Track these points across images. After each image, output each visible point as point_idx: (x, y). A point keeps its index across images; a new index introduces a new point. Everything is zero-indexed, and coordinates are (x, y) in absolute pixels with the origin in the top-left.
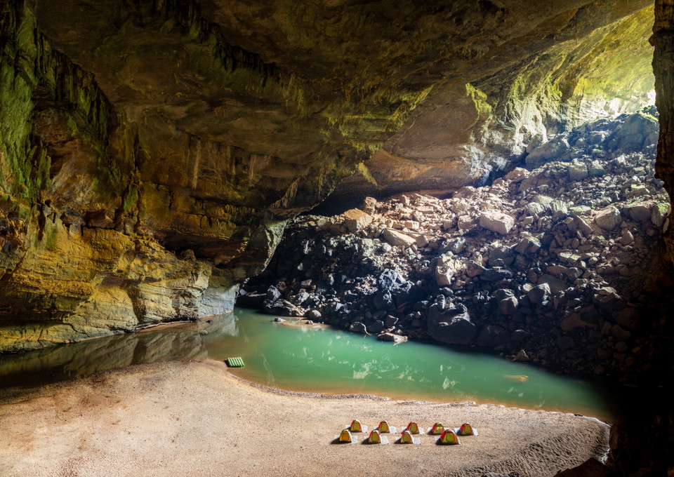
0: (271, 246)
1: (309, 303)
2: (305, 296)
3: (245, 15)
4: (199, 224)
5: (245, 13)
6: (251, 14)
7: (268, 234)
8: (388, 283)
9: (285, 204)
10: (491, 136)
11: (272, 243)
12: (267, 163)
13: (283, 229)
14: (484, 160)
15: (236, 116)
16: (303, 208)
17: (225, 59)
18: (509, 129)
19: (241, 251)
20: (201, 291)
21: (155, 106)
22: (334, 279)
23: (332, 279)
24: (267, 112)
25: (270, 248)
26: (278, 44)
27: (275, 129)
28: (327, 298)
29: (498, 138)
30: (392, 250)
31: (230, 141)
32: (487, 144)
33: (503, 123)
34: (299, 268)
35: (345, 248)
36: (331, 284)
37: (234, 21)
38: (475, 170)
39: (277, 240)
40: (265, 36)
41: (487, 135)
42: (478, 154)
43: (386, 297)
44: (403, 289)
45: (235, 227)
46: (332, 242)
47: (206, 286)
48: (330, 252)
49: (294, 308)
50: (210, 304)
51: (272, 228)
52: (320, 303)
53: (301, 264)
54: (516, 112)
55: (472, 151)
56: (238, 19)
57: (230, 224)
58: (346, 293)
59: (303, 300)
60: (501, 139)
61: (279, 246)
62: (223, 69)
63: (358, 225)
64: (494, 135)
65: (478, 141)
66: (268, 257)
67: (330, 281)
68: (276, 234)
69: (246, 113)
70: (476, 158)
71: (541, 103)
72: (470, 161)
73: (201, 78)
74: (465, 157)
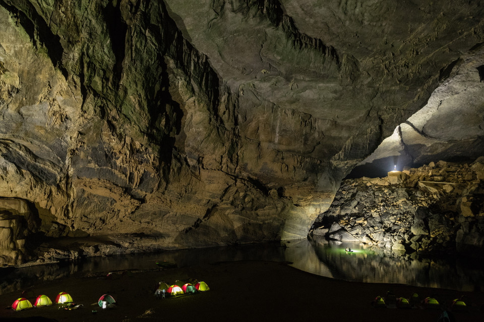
3: (308, 6)
5: (308, 4)
6: (312, 5)
9: (342, 157)
12: (328, 125)
15: (304, 89)
16: (355, 160)
17: (294, 41)
21: (249, 82)
24: (327, 85)
26: (333, 28)
27: (333, 98)
31: (301, 108)
37: (299, 10)
40: (322, 23)
56: (303, 10)
62: (293, 50)
69: (311, 86)
73: (279, 58)
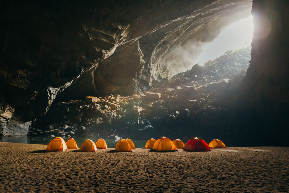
0: (50, 100)
1: (69, 130)
2: (67, 127)
4: (6, 77)
7: (48, 92)
8: (109, 117)
10: (142, 76)
11: (50, 97)
13: (57, 92)
14: (139, 86)
18: (149, 74)
19: (33, 99)
20: (7, 120)
22: (81, 119)
23: (80, 119)
25: (49, 100)
28: (77, 127)
29: (145, 77)
30: (109, 108)
32: (141, 80)
33: (147, 71)
34: (64, 117)
35: (87, 108)
36: (80, 122)
38: (136, 90)
39: (53, 97)
41: (141, 76)
42: (137, 84)
43: (109, 122)
44: (117, 118)
45: (29, 83)
46: (81, 107)
47: (10, 117)
48: (80, 111)
49: (61, 132)
50: (12, 129)
51: (51, 89)
52: (74, 129)
53: (65, 116)
54: (151, 68)
55: (136, 82)
57: (26, 80)
58: (87, 124)
59: (65, 128)
60: (145, 78)
61: (54, 101)
63: (93, 100)
64: (143, 76)
65: (138, 78)
66: (48, 106)
67: (80, 120)
68: (53, 94)
70: (137, 85)
71: (158, 69)
72: (134, 86)
74: (133, 84)
